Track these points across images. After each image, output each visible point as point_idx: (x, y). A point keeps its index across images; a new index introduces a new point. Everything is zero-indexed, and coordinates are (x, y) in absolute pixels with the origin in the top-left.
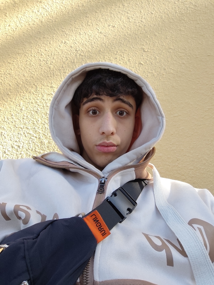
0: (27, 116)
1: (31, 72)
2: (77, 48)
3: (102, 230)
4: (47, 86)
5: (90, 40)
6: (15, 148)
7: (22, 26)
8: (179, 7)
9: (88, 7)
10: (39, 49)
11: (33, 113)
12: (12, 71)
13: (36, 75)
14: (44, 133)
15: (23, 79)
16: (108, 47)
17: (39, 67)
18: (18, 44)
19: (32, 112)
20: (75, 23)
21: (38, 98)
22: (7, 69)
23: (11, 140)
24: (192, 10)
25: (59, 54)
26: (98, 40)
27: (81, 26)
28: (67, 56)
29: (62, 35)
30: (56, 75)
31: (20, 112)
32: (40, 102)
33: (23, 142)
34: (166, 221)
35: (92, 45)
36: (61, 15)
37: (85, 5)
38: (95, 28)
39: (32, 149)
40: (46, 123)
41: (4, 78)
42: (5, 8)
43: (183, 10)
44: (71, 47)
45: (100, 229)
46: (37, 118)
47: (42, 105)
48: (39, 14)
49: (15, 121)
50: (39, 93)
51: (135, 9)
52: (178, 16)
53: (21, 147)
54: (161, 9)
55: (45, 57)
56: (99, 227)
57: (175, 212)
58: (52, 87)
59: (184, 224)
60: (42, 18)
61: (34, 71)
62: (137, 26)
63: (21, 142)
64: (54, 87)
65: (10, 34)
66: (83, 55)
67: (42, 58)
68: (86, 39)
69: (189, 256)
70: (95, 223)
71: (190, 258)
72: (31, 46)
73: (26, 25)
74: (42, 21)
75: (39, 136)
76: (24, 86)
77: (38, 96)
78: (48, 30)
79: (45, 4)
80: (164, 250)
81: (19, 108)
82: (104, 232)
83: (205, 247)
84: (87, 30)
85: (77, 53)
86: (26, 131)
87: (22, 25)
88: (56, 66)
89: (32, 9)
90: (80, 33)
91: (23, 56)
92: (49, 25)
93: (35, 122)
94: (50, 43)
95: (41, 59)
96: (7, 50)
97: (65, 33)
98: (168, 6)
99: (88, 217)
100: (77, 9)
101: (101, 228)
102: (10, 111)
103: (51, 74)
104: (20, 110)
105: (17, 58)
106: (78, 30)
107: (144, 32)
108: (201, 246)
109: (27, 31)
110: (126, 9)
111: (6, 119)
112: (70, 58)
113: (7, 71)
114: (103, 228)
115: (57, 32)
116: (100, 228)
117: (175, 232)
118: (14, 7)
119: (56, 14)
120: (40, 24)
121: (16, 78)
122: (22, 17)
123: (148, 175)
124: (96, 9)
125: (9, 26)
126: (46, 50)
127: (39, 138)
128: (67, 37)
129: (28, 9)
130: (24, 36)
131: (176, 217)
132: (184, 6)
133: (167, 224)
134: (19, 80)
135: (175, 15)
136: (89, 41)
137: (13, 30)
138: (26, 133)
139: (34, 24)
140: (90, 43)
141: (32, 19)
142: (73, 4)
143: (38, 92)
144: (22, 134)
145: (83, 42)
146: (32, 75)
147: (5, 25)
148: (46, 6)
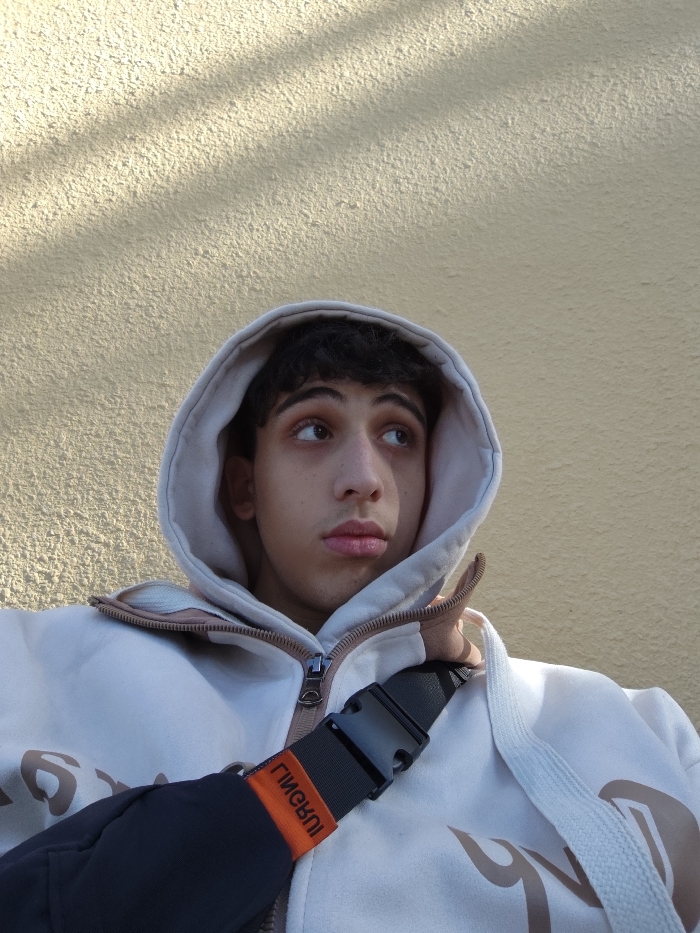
0: (81, 478)
1: (98, 343)
2: (242, 271)
3: (309, 815)
4: (149, 382)
5: (281, 245)
6: (34, 581)
7: (73, 207)
8: (545, 148)
9: (275, 151)
10: (126, 273)
11: (101, 467)
12: (39, 340)
13: (113, 349)
14: (135, 532)
15: (72, 361)
16: (336, 265)
17: (122, 326)
18: (60, 259)
19: (97, 462)
20: (235, 198)
21: (119, 420)
22: (22, 333)
23: (24, 556)
24: (586, 155)
25: (187, 288)
26: (305, 246)
27: (253, 204)
28: (211, 294)
29: (195, 233)
30: (177, 349)
31: (58, 466)
32: (125, 431)
33: (63, 563)
34: (528, 793)
35: (288, 259)
36: (192, 174)
37: (265, 145)
38: (296, 212)
39: (93, 585)
40: (141, 499)
41: (13, 361)
42: (26, 156)
43: (557, 156)
44: (224, 265)
45: (302, 813)
46: (112, 482)
47: (129, 440)
48: (127, 171)
49: (39, 494)
50: (121, 403)
51: (415, 155)
52: (545, 172)
53: (56, 579)
54: (493, 154)
55: (142, 295)
56: (300, 806)
57: (556, 761)
58: (164, 385)
59: (587, 795)
60: (135, 183)
61: (108, 337)
62: (422, 202)
63: (56, 562)
64: (171, 387)
65: (36, 230)
66: (261, 290)
67: (134, 298)
68: (271, 243)
69: (604, 903)
70: (287, 793)
71: (608, 910)
72: (100, 265)
73: (87, 203)
74: (135, 193)
75: (117, 539)
76: (75, 383)
77: (119, 415)
78: (152, 217)
79: (147, 145)
80: (520, 883)
81: (54, 451)
82: (314, 821)
83: (656, 872)
84: (273, 218)
85: (243, 284)
86: (76, 527)
87: (75, 204)
88: (176, 323)
89: (108, 157)
90: (250, 225)
91: (74, 294)
92: (156, 205)
93: (106, 496)
94: (158, 256)
95: (130, 301)
96: (25, 275)
97: (206, 226)
98: (513, 145)
99: (262, 772)
100: (242, 156)
101: (307, 808)
102: (26, 463)
103: (160, 345)
104: (57, 459)
105: (56, 301)
106: (244, 217)
107: (445, 219)
108: (644, 866)
109: (89, 219)
110: (389, 155)
111: (11, 488)
112: (220, 299)
113: (21, 340)
114: (312, 811)
115: (180, 224)
116: (302, 808)
117: (556, 823)
118: (53, 153)
119: (180, 171)
120: (129, 199)
121: (49, 359)
122: (74, 181)
123: (467, 649)
124: (300, 155)
125: (35, 206)
126: (146, 277)
127: (117, 548)
128: (213, 237)
129: (94, 159)
130: (78, 234)
131: (561, 775)
132: (561, 144)
133: (532, 799)
134: (59, 367)
135: (536, 171)
136: (279, 250)
137: (47, 219)
138: (73, 532)
139: (110, 200)
140: (283, 254)
141: (104, 186)
142: (232, 143)
143: (119, 400)
144: (62, 533)
145: (260, 251)
146: (100, 351)
147: (23, 206)
148: (148, 149)
